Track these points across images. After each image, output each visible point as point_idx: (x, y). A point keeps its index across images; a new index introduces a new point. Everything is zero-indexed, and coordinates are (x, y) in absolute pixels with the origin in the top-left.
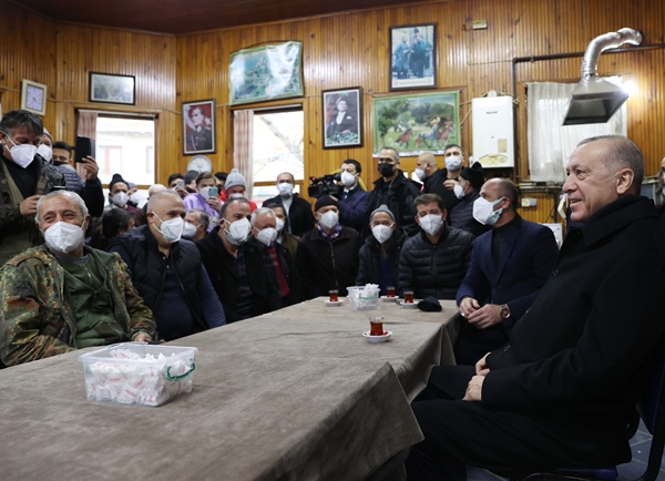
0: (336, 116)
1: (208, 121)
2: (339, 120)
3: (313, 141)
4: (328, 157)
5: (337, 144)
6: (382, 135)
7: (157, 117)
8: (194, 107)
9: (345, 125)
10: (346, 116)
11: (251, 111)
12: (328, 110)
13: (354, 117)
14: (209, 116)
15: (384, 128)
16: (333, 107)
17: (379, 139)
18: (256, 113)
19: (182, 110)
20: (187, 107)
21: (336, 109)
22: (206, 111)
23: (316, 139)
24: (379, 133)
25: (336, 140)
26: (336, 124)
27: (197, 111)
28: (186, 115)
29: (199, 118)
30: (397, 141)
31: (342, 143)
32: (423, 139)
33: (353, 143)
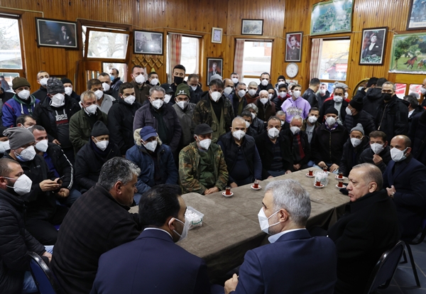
0: (370, 45)
1: (298, 44)
2: (371, 48)
3: (354, 60)
4: (361, 69)
5: (368, 63)
6: (397, 59)
7: (273, 40)
8: (292, 36)
9: (374, 51)
10: (375, 45)
11: (321, 39)
12: (365, 41)
13: (380, 47)
14: (299, 41)
15: (398, 55)
16: (368, 40)
17: (394, 61)
18: (324, 40)
19: (286, 37)
20: (288, 35)
21: (370, 41)
22: (297, 39)
23: (356, 59)
24: (395, 58)
25: (367, 60)
26: (368, 50)
27: (293, 38)
28: (288, 40)
29: (294, 42)
30: (406, 64)
31: (371, 62)
32: (423, 63)
33: (377, 63)
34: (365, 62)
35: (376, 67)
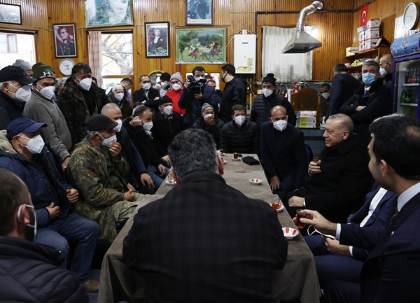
0: (154, 38)
1: (71, 37)
2: (156, 41)
3: (140, 53)
4: (149, 62)
5: (154, 55)
6: (181, 51)
7: (37, 32)
8: (62, 28)
9: (159, 44)
10: (159, 39)
11: (100, 32)
12: (149, 34)
13: (164, 40)
14: (72, 34)
15: (182, 48)
16: (152, 33)
17: (180, 53)
18: (102, 33)
19: (53, 29)
20: (56, 27)
21: (154, 34)
22: (69, 31)
23: (142, 51)
24: (180, 50)
25: (154, 53)
26: (154, 43)
27: (64, 30)
28: (56, 32)
29: (65, 35)
30: (190, 55)
31: (157, 55)
32: (204, 55)
33: (164, 55)
34: (152, 55)
35: (163, 59)
